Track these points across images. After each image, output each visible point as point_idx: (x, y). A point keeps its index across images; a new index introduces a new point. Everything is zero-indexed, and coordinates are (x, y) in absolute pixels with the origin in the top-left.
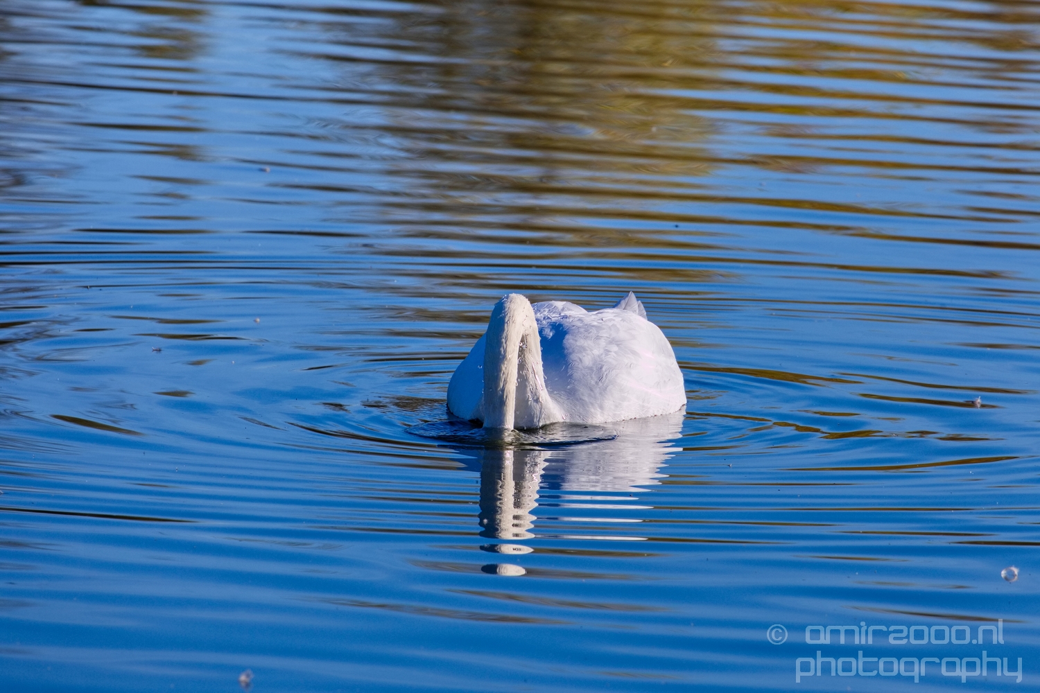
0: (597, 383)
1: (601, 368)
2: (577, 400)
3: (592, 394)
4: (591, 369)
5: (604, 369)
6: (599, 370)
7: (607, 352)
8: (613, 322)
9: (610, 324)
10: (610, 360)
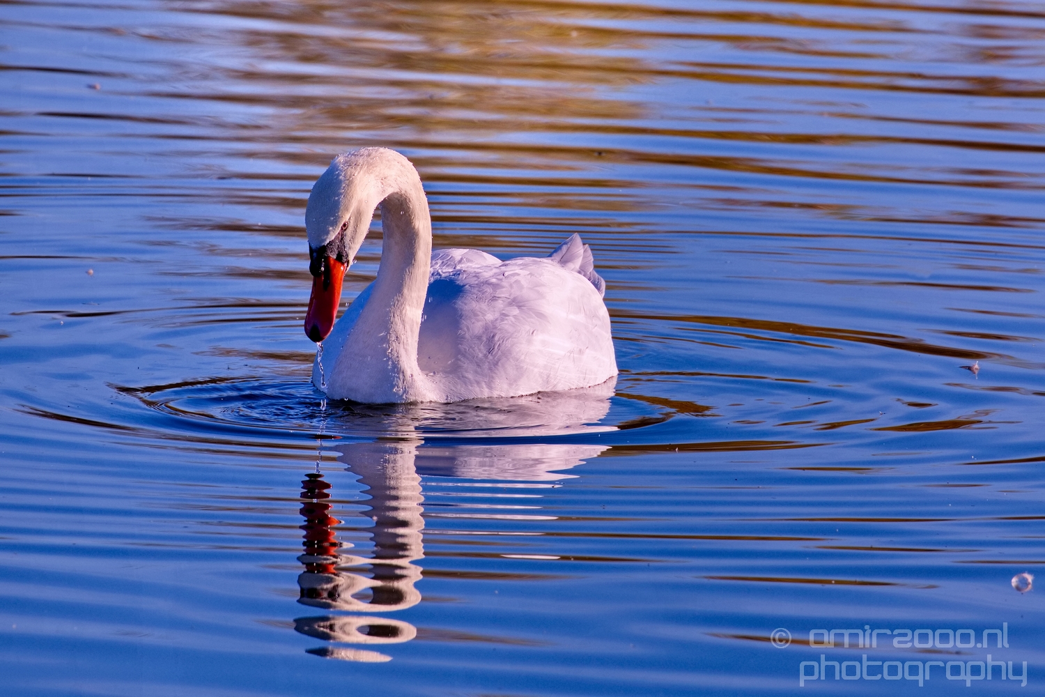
0: (486, 356)
1: (494, 336)
2: (459, 378)
3: (479, 370)
4: (479, 338)
5: (496, 338)
6: (490, 338)
7: (504, 316)
8: (516, 278)
9: (513, 279)
10: (507, 327)
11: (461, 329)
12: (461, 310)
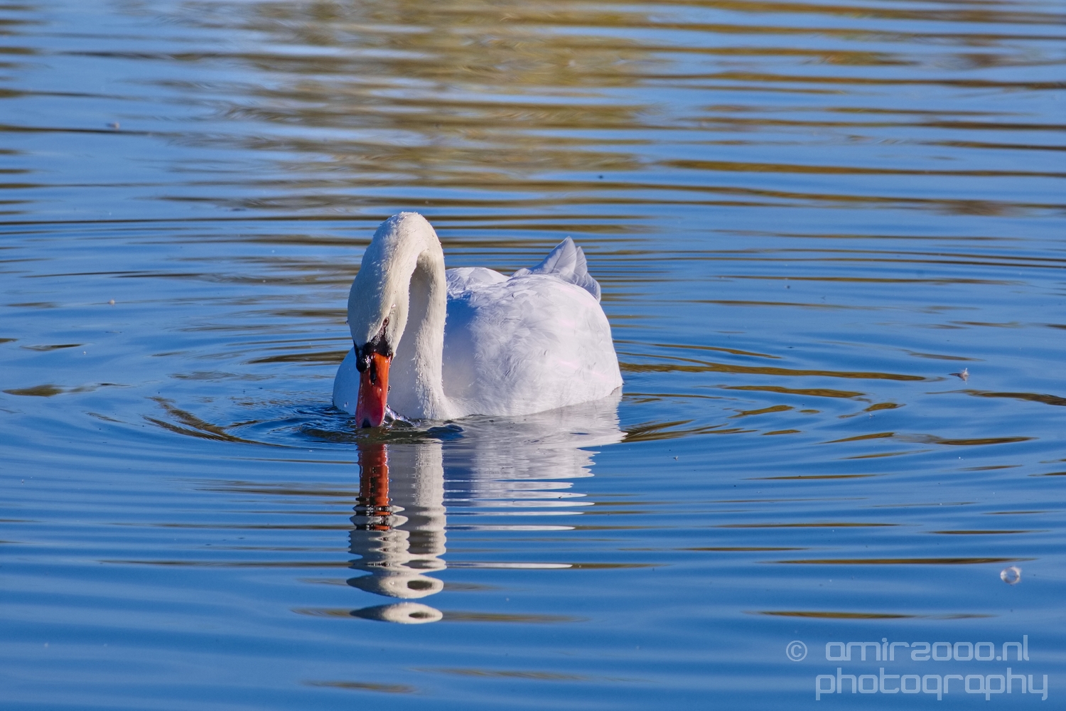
0: (502, 378)
3: (497, 392)
4: (495, 361)
6: (506, 361)
9: (522, 300)
10: (520, 349)
11: (477, 352)
12: (476, 333)
